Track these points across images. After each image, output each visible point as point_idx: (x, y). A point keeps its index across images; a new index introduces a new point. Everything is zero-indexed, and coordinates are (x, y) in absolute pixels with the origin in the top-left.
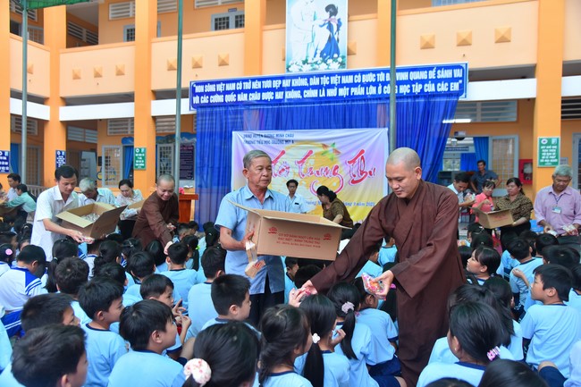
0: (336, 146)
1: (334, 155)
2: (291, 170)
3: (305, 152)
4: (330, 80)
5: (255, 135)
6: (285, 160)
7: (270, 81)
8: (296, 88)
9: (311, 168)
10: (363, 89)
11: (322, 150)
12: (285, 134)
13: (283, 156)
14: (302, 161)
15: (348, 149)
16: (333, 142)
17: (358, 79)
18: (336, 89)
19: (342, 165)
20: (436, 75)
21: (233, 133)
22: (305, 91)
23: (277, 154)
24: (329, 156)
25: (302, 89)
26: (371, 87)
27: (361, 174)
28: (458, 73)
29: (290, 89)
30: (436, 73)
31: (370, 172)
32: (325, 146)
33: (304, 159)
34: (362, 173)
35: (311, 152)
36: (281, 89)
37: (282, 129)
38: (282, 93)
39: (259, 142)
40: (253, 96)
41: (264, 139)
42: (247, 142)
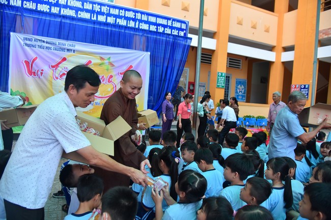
0: (111, 60)
1: (110, 67)
3: (85, 61)
4: (101, 9)
5: (36, 40)
6: (66, 66)
8: (72, 8)
10: (125, 21)
11: (99, 61)
12: (67, 44)
13: (64, 62)
15: (120, 63)
16: (109, 56)
17: (122, 13)
18: (105, 17)
19: (116, 75)
20: (172, 24)
22: (79, 12)
23: (59, 60)
24: (105, 67)
25: (77, 9)
28: (184, 26)
29: (65, 7)
30: (172, 22)
32: (102, 59)
35: (90, 62)
36: (57, 5)
37: (64, 39)
38: (58, 9)
39: (40, 47)
40: (28, 5)
41: (45, 45)
42: (26, 44)
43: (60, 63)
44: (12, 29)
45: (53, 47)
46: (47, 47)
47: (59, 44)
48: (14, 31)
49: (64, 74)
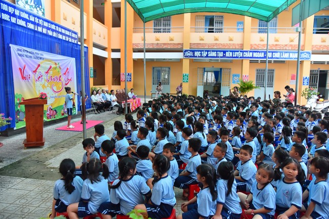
0: (60, 65)
1: (59, 70)
4: (39, 21)
6: (40, 71)
9: (51, 76)
15: (63, 67)
16: (58, 62)
17: (50, 26)
18: (42, 28)
22: (28, 23)
23: (36, 66)
26: (54, 32)
28: (76, 36)
30: (71, 34)
31: (70, 80)
32: (56, 64)
35: (51, 67)
43: (37, 69)
45: (33, 56)
46: (30, 56)
47: (36, 53)
48: (11, 43)
49: (40, 77)
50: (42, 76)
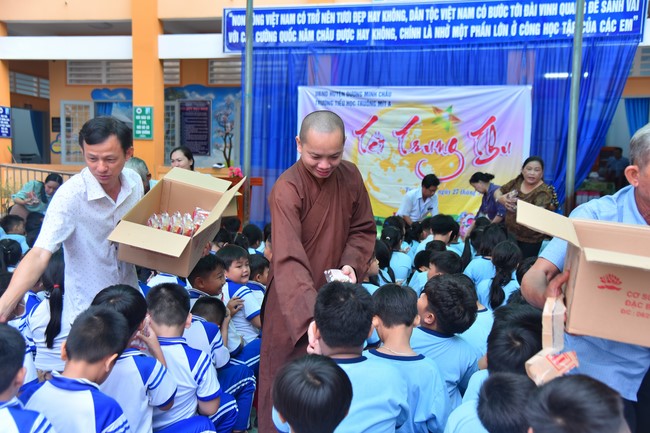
0: (454, 111)
1: (451, 124)
2: (386, 143)
3: (408, 118)
4: (439, 14)
5: (332, 93)
6: (377, 130)
7: (349, 13)
8: (389, 25)
9: (416, 142)
10: (489, 28)
12: (378, 92)
13: (375, 124)
14: (403, 132)
15: (472, 115)
16: (450, 104)
17: (482, 13)
18: (448, 27)
19: (463, 137)
20: (600, 7)
21: (300, 88)
22: (402, 30)
23: (366, 121)
24: (443, 125)
25: (397, 26)
26: (501, 25)
27: (491, 151)
28: (633, 5)
29: (379, 25)
30: (599, 5)
31: (503, 149)
32: (437, 110)
33: (407, 128)
34: (491, 149)
35: (415, 120)
36: (366, 25)
37: (373, 84)
38: (368, 31)
39: (339, 103)
40: (323, 35)
41: (346, 99)
42: (319, 102)
43: (368, 126)
44: (301, 82)
45: (356, 100)
46: (348, 103)
47: (366, 94)
48: (304, 84)
49: (375, 144)
50: (383, 141)
